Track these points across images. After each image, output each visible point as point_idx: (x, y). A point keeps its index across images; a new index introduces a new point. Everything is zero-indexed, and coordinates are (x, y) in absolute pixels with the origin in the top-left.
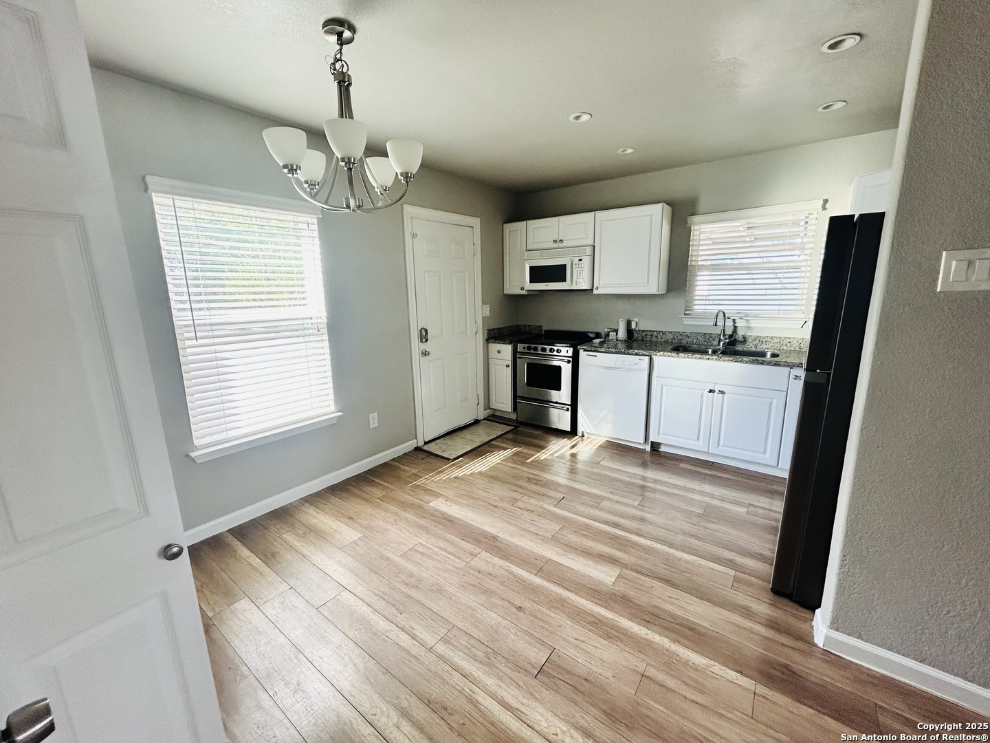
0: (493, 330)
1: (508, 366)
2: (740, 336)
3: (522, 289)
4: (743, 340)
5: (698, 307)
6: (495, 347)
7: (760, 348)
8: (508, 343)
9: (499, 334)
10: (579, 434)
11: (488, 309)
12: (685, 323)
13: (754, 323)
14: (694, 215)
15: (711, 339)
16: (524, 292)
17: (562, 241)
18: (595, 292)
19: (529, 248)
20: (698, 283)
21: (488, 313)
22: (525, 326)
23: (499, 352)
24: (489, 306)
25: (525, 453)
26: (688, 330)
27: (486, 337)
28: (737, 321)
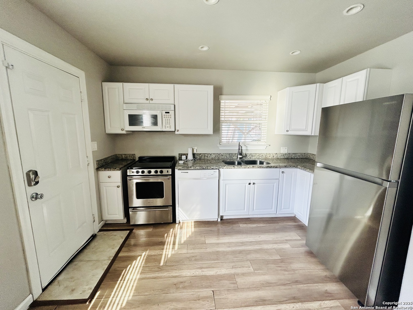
0: (101, 160)
1: (118, 187)
2: (244, 154)
3: (122, 130)
4: (245, 155)
5: (224, 140)
6: (104, 174)
7: (253, 159)
8: (118, 170)
9: (105, 163)
10: (177, 222)
11: (96, 145)
12: (220, 149)
13: (249, 148)
14: (221, 94)
15: (232, 156)
16: (124, 132)
17: (152, 99)
18: (176, 133)
19: (126, 101)
20: (223, 129)
21: (96, 148)
22: (121, 155)
23: (109, 177)
24: (96, 142)
25: (155, 255)
26: (222, 152)
27: (96, 167)
28: (242, 147)
